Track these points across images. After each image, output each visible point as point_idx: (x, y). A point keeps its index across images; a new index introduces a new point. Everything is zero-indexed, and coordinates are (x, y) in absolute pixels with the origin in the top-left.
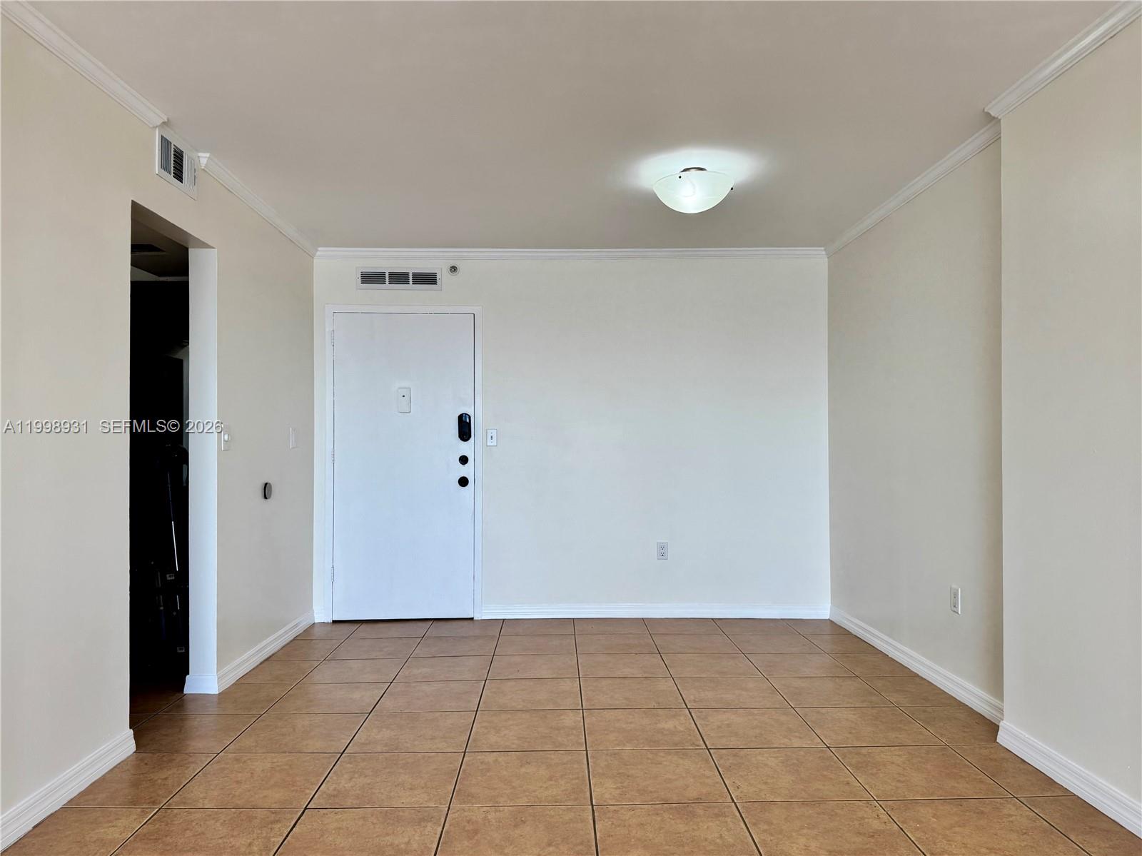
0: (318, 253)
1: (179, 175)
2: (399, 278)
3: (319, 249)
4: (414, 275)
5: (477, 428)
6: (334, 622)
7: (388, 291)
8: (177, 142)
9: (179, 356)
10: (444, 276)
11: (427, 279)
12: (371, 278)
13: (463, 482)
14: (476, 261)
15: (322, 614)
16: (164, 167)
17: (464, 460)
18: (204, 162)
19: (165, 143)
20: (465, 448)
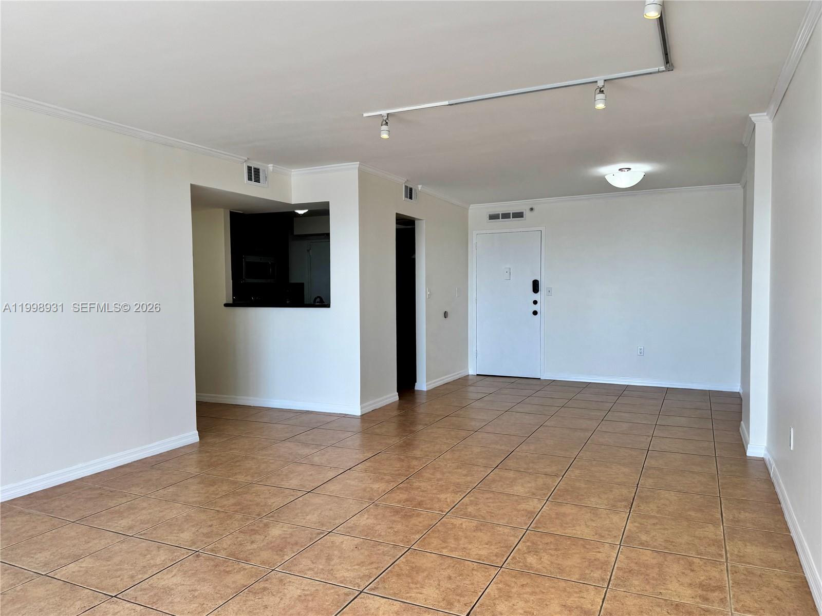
0: (471, 207)
1: (411, 198)
2: (506, 216)
3: (471, 205)
4: (513, 213)
5: (542, 286)
6: (477, 375)
7: (501, 221)
8: (410, 186)
9: (413, 257)
10: (527, 214)
11: (519, 215)
12: (493, 217)
13: (535, 313)
14: (544, 205)
15: (472, 372)
16: (406, 197)
17: (535, 302)
18: (420, 188)
19: (406, 187)
20: (536, 297)
